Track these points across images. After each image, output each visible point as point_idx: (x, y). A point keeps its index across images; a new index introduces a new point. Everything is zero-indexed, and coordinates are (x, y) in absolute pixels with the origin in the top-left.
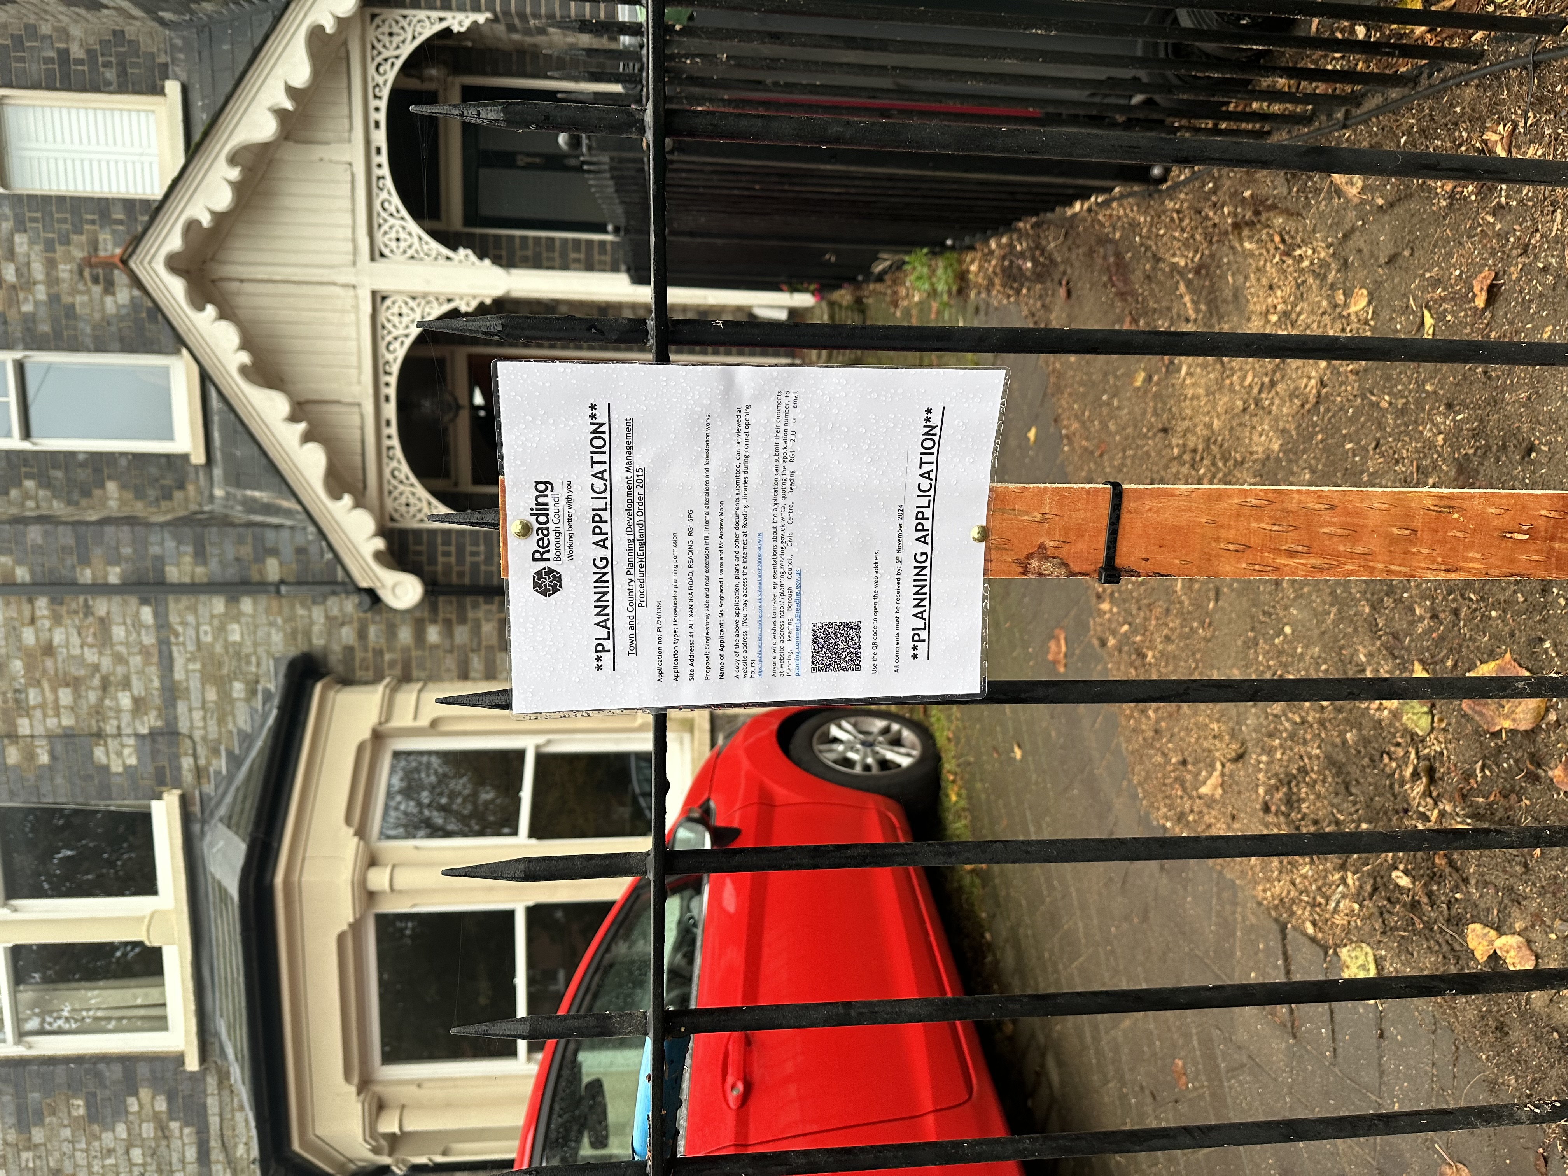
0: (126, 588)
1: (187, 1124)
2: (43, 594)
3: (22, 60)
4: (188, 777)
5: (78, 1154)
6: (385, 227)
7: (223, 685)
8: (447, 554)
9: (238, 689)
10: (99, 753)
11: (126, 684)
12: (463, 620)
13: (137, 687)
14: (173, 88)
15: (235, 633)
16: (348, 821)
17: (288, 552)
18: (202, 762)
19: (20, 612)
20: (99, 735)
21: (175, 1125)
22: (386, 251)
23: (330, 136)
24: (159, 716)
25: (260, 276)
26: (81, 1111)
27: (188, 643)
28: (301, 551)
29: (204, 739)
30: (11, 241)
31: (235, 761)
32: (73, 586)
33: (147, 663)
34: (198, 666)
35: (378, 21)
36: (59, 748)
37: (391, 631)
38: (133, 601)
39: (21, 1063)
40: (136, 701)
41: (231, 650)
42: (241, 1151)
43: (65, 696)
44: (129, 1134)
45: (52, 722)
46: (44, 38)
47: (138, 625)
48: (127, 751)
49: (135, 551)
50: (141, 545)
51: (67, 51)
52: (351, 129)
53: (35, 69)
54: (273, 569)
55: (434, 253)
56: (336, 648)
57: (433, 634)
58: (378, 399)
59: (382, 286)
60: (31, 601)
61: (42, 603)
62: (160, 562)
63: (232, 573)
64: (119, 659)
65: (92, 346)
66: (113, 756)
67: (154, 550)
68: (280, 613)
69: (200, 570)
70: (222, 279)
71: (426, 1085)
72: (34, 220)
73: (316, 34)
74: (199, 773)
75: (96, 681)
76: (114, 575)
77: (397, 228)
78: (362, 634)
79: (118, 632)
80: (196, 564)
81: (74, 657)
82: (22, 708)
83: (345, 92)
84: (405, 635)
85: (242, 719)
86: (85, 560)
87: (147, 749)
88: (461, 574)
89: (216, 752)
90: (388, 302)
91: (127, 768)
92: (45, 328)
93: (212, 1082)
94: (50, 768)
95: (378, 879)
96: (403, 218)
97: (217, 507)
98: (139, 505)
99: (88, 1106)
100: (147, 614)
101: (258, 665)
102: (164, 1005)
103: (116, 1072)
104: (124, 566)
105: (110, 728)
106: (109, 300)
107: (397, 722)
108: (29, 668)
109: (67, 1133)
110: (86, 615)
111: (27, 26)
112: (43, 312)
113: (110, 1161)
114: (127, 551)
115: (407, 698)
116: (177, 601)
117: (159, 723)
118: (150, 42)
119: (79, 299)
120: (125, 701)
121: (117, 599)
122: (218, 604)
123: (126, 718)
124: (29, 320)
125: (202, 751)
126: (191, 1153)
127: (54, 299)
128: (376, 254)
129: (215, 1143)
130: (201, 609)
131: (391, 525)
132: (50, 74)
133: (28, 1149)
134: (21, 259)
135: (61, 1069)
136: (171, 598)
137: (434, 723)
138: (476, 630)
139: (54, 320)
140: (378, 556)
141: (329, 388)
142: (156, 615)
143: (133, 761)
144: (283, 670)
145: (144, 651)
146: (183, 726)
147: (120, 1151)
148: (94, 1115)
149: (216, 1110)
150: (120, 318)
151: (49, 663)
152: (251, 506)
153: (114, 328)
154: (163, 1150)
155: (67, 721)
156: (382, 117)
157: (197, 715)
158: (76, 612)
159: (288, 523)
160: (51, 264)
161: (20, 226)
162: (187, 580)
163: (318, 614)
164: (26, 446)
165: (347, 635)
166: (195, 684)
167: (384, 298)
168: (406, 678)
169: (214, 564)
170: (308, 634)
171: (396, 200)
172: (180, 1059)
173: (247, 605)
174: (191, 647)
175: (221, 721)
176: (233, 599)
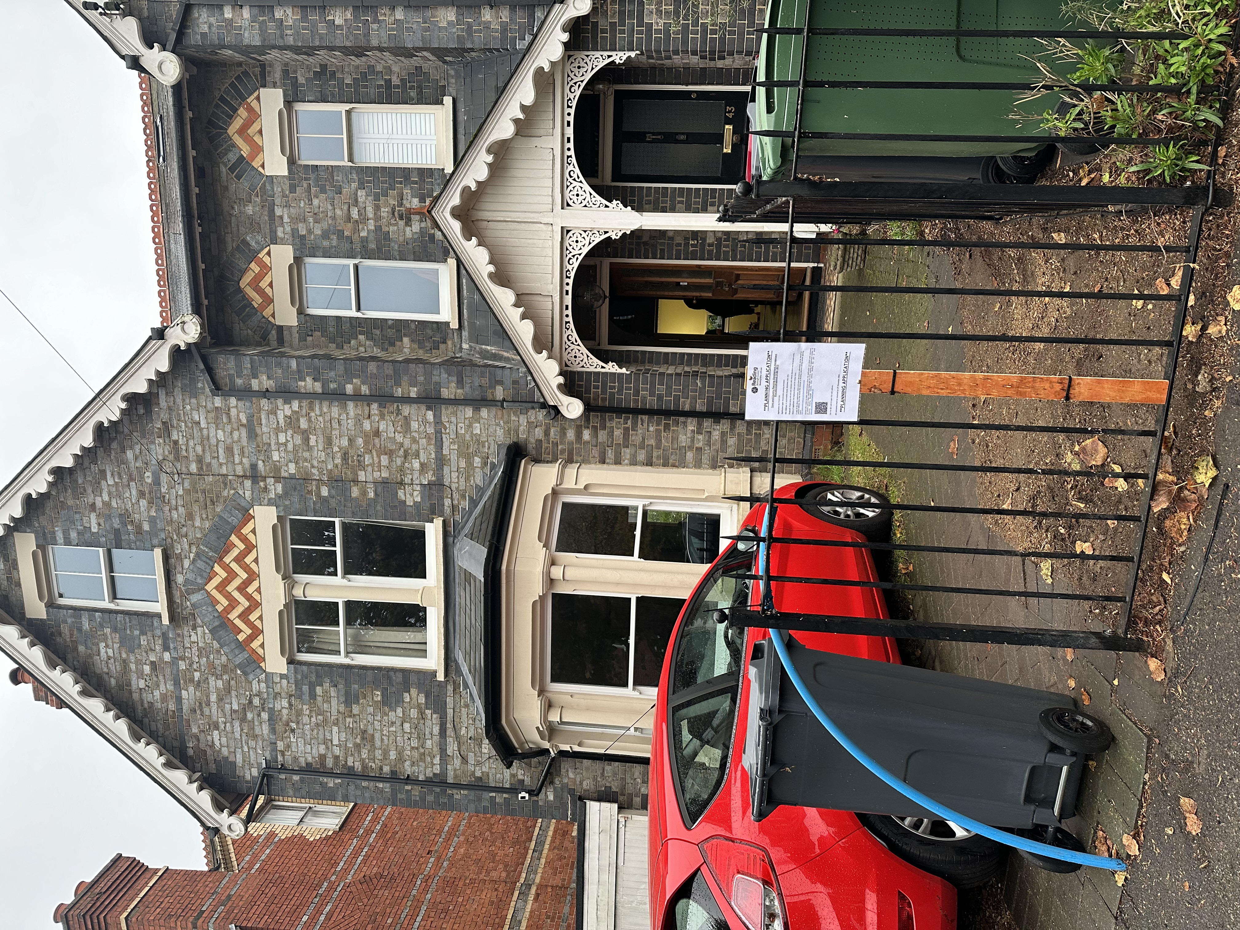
0: (418, 400)
1: (435, 712)
2: (375, 402)
3: (366, 87)
4: (447, 510)
5: (376, 722)
6: (570, 188)
7: (469, 458)
8: (597, 387)
9: (477, 461)
10: (401, 493)
11: (417, 455)
12: (604, 428)
13: (423, 457)
14: (448, 101)
15: (477, 429)
16: (540, 539)
17: (508, 382)
18: (456, 502)
19: (363, 411)
20: (401, 483)
21: (428, 712)
22: (571, 203)
23: (541, 132)
24: (434, 474)
25: (499, 219)
26: (379, 698)
27: (451, 433)
28: (515, 382)
29: (457, 489)
30: (356, 194)
31: (474, 503)
32: (392, 399)
33: (429, 444)
34: (456, 447)
35: (572, 59)
36: (379, 490)
37: (563, 432)
38: (423, 407)
39: (348, 667)
40: (422, 465)
41: (474, 438)
42: (463, 731)
43: (385, 460)
44: (404, 714)
45: (377, 474)
46: (378, 72)
47: (425, 422)
48: (415, 493)
49: (425, 379)
50: (428, 375)
51: (390, 80)
52: (554, 128)
53: (373, 92)
54: (499, 393)
55: (598, 204)
56: (533, 440)
57: (586, 435)
58: (563, 293)
59: (567, 224)
60: (369, 405)
61: (375, 406)
62: (438, 385)
63: (477, 394)
64: (414, 441)
65: (398, 257)
66: (408, 496)
67: (435, 379)
68: (502, 418)
69: (459, 391)
70: (478, 220)
71: (575, 696)
72: (368, 182)
73: (540, 71)
74: (454, 507)
75: (401, 452)
76: (413, 393)
77: (578, 187)
78: (547, 433)
79: (414, 425)
80: (458, 388)
81: (390, 438)
82: (362, 466)
83: (552, 104)
84: (571, 434)
85: (478, 479)
86: (398, 384)
87: (427, 493)
88: (604, 399)
89: (463, 497)
90: (570, 234)
91: (415, 503)
92: (372, 246)
93: (450, 688)
94: (375, 500)
95: (557, 572)
96: (581, 182)
97: (463, 355)
98: (421, 352)
99: (382, 695)
100: (430, 415)
101: (489, 448)
102: (426, 643)
103: (399, 677)
104: (419, 387)
105: (407, 480)
106: (408, 229)
107: (565, 486)
108: (366, 443)
109: (371, 710)
110: (397, 415)
111: (369, 67)
112: (372, 237)
113: (393, 729)
114: (421, 379)
115: (571, 471)
116: (446, 409)
117: (433, 479)
118: (436, 72)
119: (391, 228)
120: (416, 465)
121: (415, 406)
122: (469, 412)
123: (416, 475)
124: (364, 240)
125: (456, 496)
126: (436, 730)
127: (378, 228)
128: (565, 205)
129: (449, 725)
130: (459, 413)
131: (566, 368)
132: (380, 94)
133: (350, 716)
134: (361, 205)
135: (370, 673)
136: (443, 406)
137: (586, 487)
138: (611, 434)
139: (378, 241)
140: (559, 386)
141: (535, 286)
142: (435, 416)
143: (418, 499)
144: (504, 451)
145: (428, 437)
146: (446, 482)
147: (398, 723)
148: (385, 701)
149: (452, 706)
150: (415, 240)
151: (377, 441)
152: (485, 355)
153: (410, 246)
154: (421, 725)
155: (385, 474)
156: (571, 119)
157: (455, 475)
158: (392, 413)
159: (508, 366)
160: (377, 208)
161: (361, 186)
162: (453, 397)
163: (523, 420)
164: (359, 315)
165: (539, 433)
166: (454, 457)
167: (568, 231)
168: (570, 461)
169: (467, 388)
170: (517, 431)
171: (577, 170)
172: (434, 673)
173: (484, 412)
174: (453, 436)
175: (467, 479)
176: (477, 409)
